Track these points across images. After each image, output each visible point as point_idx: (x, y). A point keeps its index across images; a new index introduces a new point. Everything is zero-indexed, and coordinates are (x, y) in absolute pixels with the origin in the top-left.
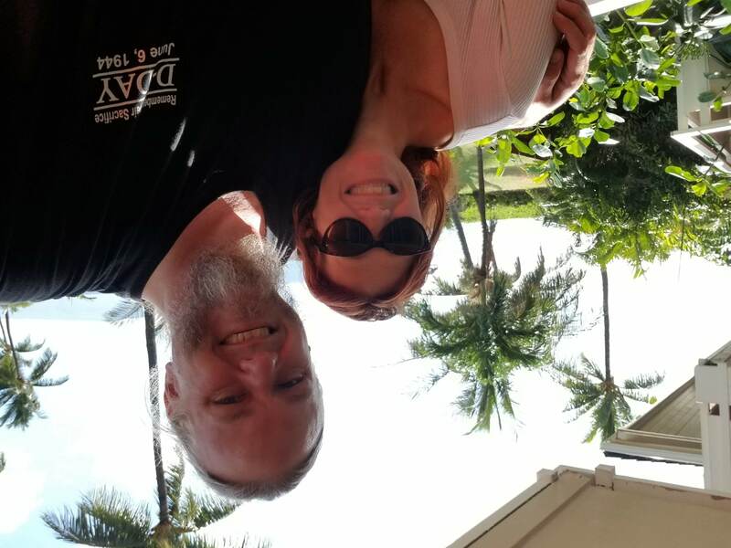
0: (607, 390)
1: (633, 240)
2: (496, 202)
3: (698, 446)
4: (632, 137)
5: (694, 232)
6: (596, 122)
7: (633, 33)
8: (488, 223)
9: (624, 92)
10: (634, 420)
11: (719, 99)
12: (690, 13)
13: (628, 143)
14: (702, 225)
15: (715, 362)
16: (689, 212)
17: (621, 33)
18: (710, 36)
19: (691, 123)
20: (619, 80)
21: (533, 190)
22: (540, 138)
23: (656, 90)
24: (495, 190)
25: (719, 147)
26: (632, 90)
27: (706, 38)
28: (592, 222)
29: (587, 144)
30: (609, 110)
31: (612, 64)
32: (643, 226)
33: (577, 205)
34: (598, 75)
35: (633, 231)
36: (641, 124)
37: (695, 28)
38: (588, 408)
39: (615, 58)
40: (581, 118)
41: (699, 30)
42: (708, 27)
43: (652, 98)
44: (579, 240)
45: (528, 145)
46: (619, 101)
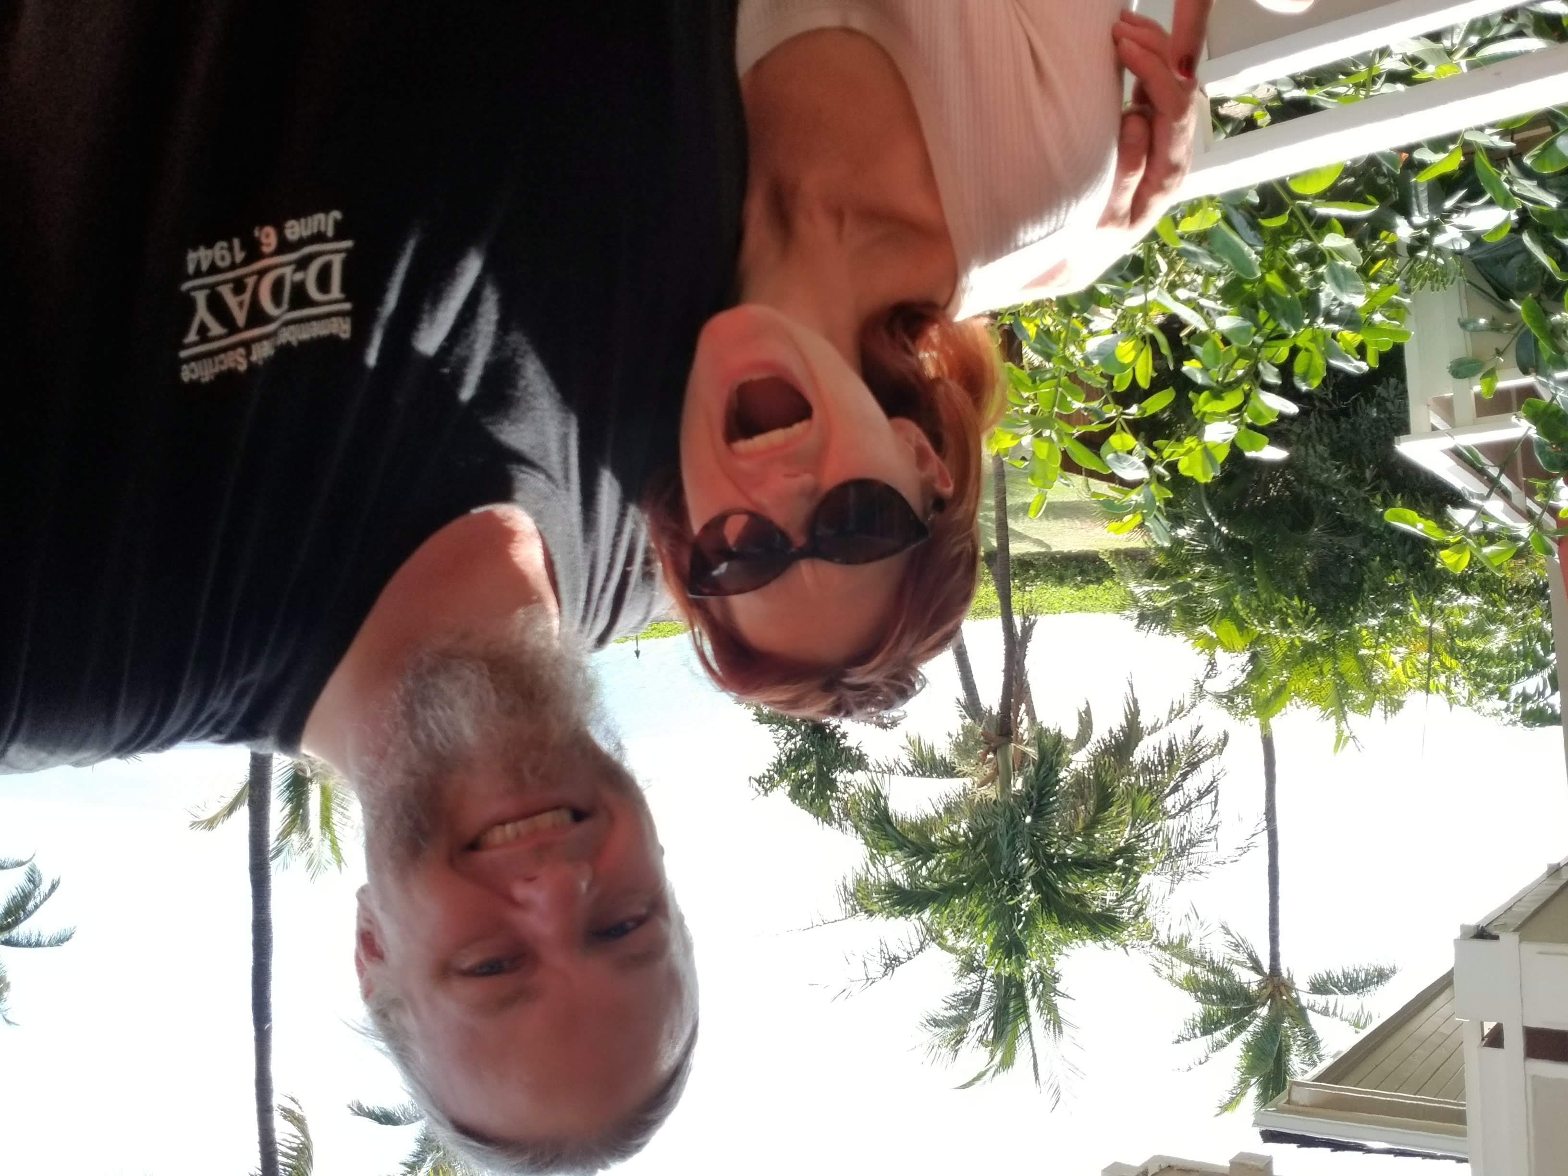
0: (1271, 996)
1: (1327, 667)
2: (1037, 576)
3: (1459, 1117)
4: (1320, 448)
5: (1452, 652)
6: (1239, 409)
7: (1309, 230)
8: (1018, 620)
9: (1294, 351)
10: (1327, 1062)
11: (1491, 374)
12: (1424, 196)
13: (1313, 459)
14: (1469, 638)
15: (1495, 932)
16: (1440, 608)
17: (1285, 230)
18: (1466, 245)
19: (1436, 420)
20: (1285, 326)
21: (1116, 554)
22: (1124, 440)
23: (1361, 351)
24: (1035, 549)
25: (1494, 472)
26: (1312, 346)
27: (1457, 248)
28: (1241, 625)
29: (1222, 455)
30: (1267, 387)
31: (1269, 293)
32: (1348, 637)
33: (1208, 589)
34: (1242, 314)
35: (1328, 649)
36: (1337, 420)
37: (1434, 228)
38: (1231, 1037)
39: (1273, 279)
40: (1206, 402)
41: (1444, 231)
42: (1460, 227)
43: (1355, 366)
44: (1212, 664)
45: (1099, 456)
46: (1286, 370)
